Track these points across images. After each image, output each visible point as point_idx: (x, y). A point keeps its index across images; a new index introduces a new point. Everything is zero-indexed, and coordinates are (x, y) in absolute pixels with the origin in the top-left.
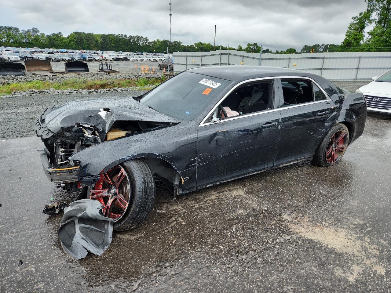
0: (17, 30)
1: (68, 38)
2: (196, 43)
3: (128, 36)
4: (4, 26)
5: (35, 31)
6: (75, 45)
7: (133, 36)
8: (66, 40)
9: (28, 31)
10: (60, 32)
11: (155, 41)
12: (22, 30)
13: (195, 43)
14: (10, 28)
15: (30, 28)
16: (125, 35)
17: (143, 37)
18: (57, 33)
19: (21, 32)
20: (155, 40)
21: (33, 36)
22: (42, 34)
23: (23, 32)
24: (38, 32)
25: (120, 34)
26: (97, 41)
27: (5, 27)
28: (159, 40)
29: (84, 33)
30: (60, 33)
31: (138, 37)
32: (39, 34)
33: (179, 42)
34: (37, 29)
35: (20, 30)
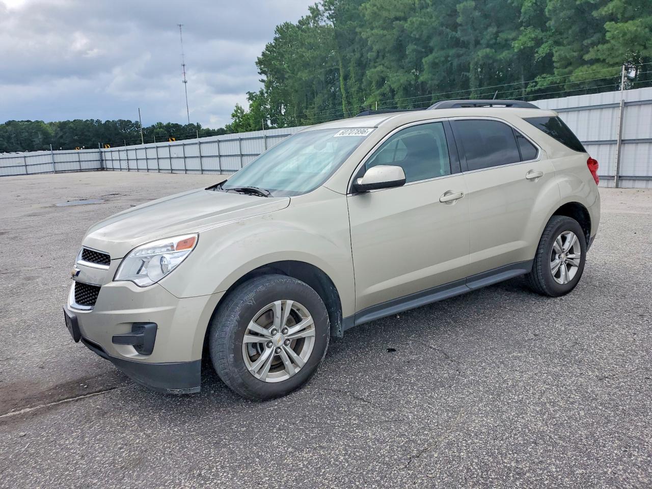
2: (228, 124)
3: (103, 122)
6: (6, 143)
7: (111, 121)
11: (153, 126)
13: (226, 126)
16: (98, 121)
17: (131, 122)
20: (155, 123)
25: (89, 119)
28: (161, 123)
29: (28, 121)
31: (121, 122)
33: (196, 125)
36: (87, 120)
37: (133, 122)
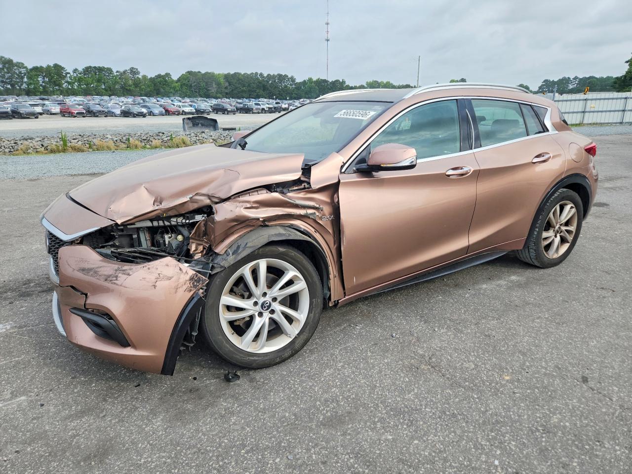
0: (110, 70)
1: (179, 80)
3: (265, 75)
4: (93, 66)
5: (134, 72)
6: (188, 91)
7: (273, 74)
8: (177, 84)
9: (125, 72)
10: (168, 72)
11: (305, 81)
12: (117, 72)
13: (367, 82)
14: (100, 69)
15: (128, 68)
16: (261, 74)
18: (163, 74)
19: (115, 74)
20: (306, 78)
21: (131, 79)
22: (144, 77)
23: (118, 74)
24: (138, 73)
26: (219, 84)
27: (95, 67)
28: (311, 78)
29: (199, 72)
30: (168, 75)
31: (280, 75)
32: (140, 77)
33: (341, 81)
34: (137, 69)
35: (114, 71)
36: (252, 73)
37: (289, 76)
